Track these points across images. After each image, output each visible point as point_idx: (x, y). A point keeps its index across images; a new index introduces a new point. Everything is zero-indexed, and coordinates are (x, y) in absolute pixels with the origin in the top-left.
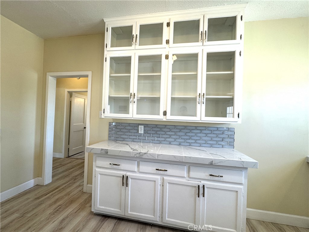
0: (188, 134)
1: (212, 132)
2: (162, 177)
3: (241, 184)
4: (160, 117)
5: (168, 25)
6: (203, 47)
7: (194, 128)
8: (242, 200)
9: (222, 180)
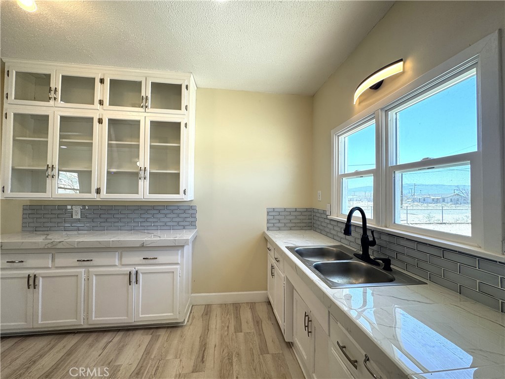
0: (143, 216)
1: (172, 211)
2: (87, 270)
3: (177, 264)
4: (93, 196)
5: (102, 81)
6: (146, 114)
7: (150, 208)
8: (178, 280)
9: (157, 263)
